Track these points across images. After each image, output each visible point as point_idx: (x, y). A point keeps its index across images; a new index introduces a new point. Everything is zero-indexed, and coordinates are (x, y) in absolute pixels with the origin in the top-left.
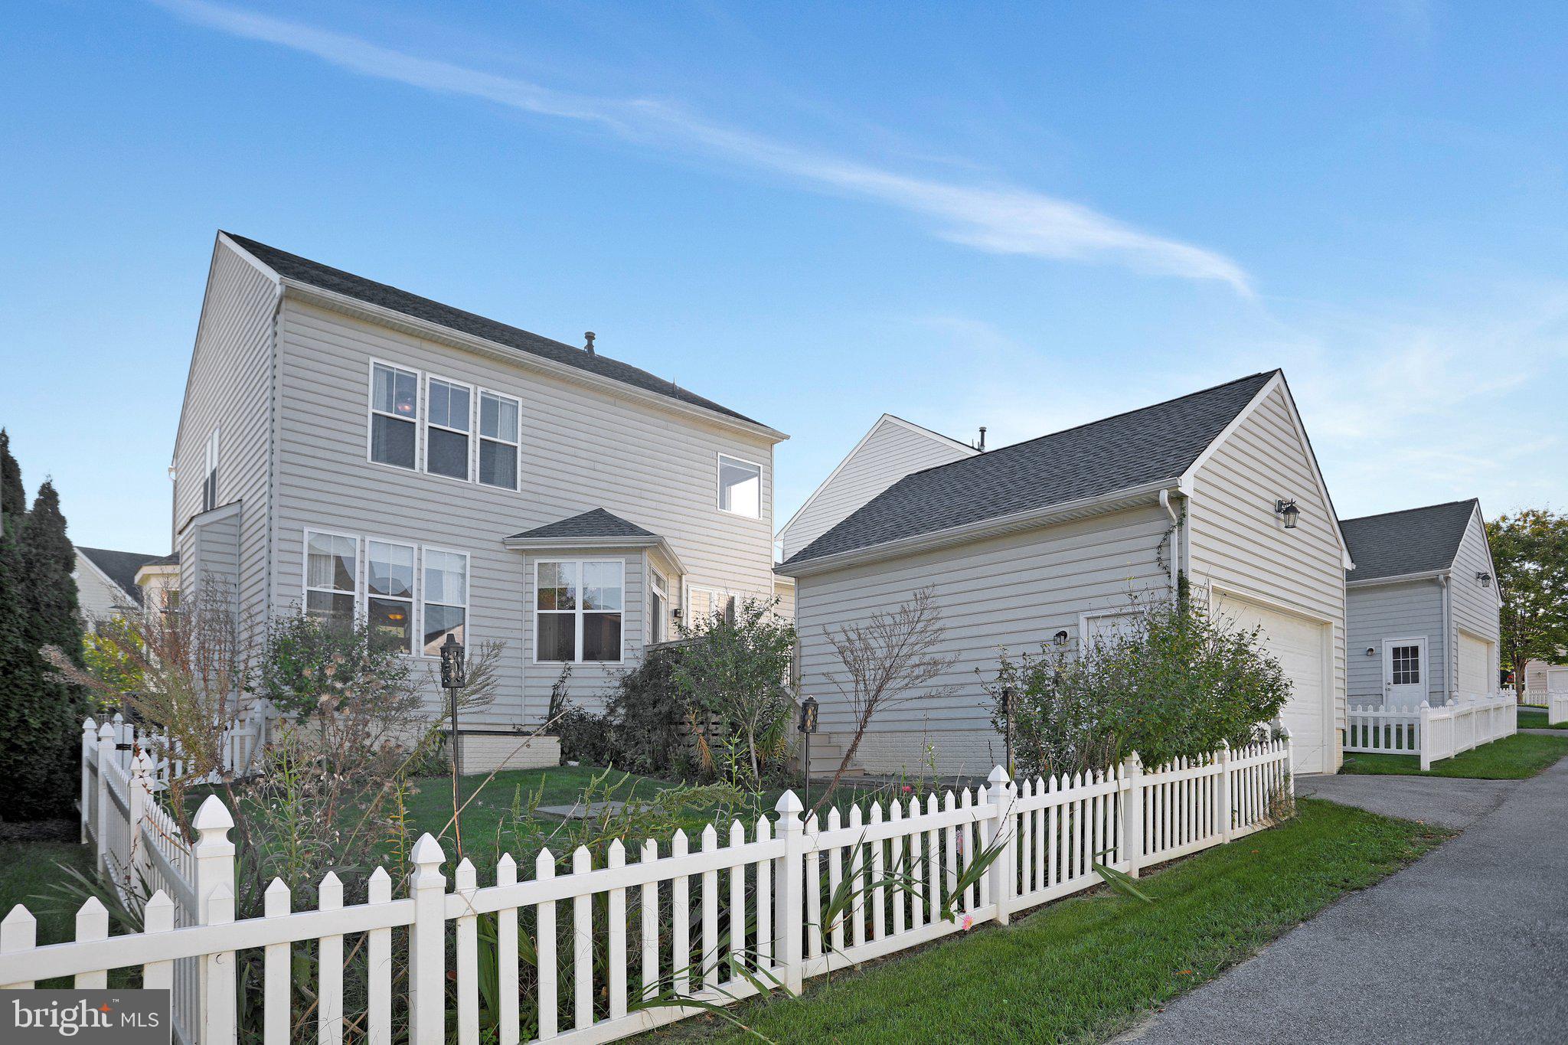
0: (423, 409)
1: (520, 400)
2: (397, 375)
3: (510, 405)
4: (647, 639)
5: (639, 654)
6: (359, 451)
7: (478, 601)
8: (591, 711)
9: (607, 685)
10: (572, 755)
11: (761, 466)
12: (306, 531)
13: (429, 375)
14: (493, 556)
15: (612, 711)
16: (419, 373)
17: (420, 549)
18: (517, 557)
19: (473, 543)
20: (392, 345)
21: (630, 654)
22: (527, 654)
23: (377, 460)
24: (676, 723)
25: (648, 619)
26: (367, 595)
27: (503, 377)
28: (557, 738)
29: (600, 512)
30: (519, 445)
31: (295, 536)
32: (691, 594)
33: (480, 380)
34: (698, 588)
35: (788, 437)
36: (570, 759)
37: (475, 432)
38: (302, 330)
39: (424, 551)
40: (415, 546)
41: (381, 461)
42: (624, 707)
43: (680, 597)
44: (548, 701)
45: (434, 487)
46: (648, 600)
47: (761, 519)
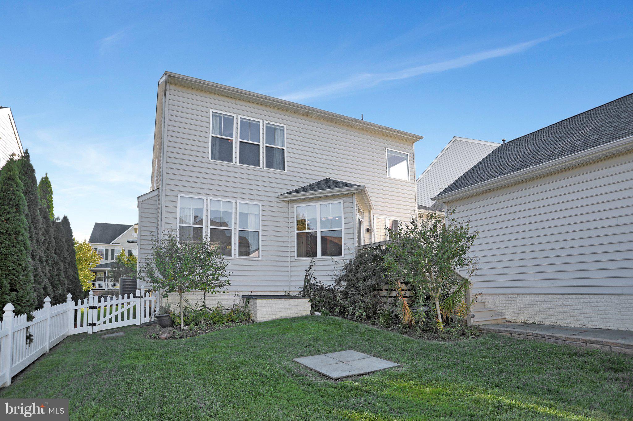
0: (237, 133)
1: (285, 126)
2: (224, 117)
3: (280, 129)
4: (356, 244)
5: (352, 251)
6: (205, 155)
7: (265, 228)
8: (327, 283)
9: (336, 269)
10: (317, 309)
11: (408, 154)
12: (179, 195)
13: (239, 116)
14: (273, 204)
15: (338, 283)
16: (235, 115)
17: (236, 203)
18: (286, 205)
19: (263, 198)
20: (221, 103)
21: (348, 252)
22: (292, 254)
23: (215, 159)
24: (378, 290)
25: (356, 232)
26: (209, 227)
27: (276, 115)
28: (309, 300)
29: (328, 180)
30: (285, 148)
31: (173, 199)
32: (375, 220)
33: (265, 117)
34: (379, 217)
35: (422, 138)
36: (316, 311)
37: (263, 143)
38: (177, 98)
39: (238, 204)
40: (233, 201)
41: (216, 160)
42: (345, 281)
43: (370, 221)
44: (303, 278)
45: (243, 171)
46: (356, 222)
47: (410, 180)
